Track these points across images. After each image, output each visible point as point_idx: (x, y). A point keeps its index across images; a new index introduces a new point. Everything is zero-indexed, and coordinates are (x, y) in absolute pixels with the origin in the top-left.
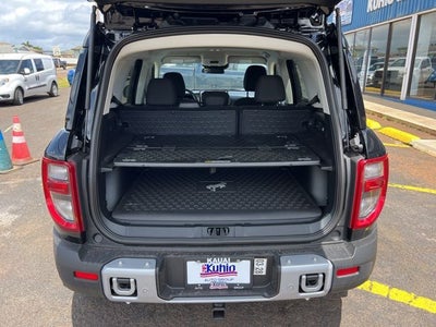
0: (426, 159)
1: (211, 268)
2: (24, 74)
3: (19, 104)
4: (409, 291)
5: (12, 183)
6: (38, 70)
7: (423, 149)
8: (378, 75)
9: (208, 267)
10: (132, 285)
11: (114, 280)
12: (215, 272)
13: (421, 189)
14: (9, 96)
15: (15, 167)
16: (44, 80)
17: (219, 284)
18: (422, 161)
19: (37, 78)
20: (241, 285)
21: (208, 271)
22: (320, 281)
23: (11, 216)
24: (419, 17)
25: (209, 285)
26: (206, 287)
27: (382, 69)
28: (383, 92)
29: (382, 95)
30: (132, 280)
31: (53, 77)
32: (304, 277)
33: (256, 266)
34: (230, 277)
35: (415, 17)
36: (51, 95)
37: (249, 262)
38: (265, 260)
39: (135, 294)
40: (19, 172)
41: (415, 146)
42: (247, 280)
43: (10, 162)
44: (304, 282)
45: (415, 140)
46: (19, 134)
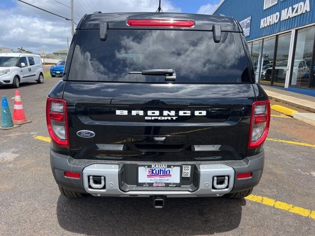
0: (302, 125)
1: (154, 172)
2: (21, 67)
3: (16, 87)
4: (288, 203)
5: (13, 135)
6: (31, 65)
7: (300, 119)
8: (269, 72)
9: (153, 171)
10: (103, 182)
11: (91, 177)
12: (156, 175)
13: (298, 143)
14: (9, 81)
15: (15, 126)
16: (34, 71)
17: (159, 183)
18: (299, 127)
19: (30, 70)
20: (173, 184)
21: (152, 174)
22: (226, 181)
23: (13, 155)
24: (297, 31)
25: (153, 183)
26: (151, 185)
27: (271, 68)
28: (272, 83)
29: (272, 85)
30: (103, 178)
31: (41, 70)
32: (215, 178)
33: (184, 171)
34: (166, 178)
35: (293, 31)
36: (39, 82)
37: (179, 168)
38: (190, 167)
39: (104, 187)
40: (18, 129)
41: (295, 117)
42: (178, 181)
43: (12, 122)
44: (215, 182)
45: (294, 113)
46: (19, 103)
